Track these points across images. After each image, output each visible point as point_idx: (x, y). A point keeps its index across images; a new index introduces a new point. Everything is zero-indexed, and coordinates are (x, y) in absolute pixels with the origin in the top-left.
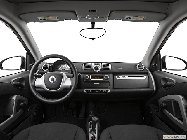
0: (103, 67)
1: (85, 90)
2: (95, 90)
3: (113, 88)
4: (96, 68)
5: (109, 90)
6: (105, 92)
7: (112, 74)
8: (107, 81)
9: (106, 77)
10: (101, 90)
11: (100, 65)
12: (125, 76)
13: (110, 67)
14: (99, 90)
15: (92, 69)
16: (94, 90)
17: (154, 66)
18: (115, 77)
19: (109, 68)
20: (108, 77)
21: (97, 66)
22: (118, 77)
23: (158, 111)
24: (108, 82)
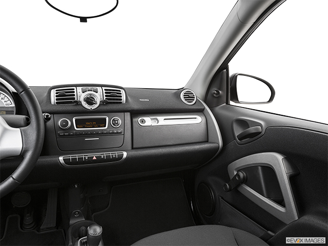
0: (106, 96)
1: (61, 159)
2: (90, 155)
3: (133, 148)
4: (90, 101)
5: (125, 154)
6: (114, 159)
7: (129, 114)
8: (117, 133)
9: (115, 122)
10: (104, 155)
11: (99, 91)
12: (159, 118)
13: (124, 98)
14: (98, 154)
15: (78, 103)
16: (85, 156)
17: (215, 95)
18: (134, 120)
19: (121, 100)
20: (120, 122)
21: (90, 95)
22: (143, 121)
23: (230, 190)
24: (121, 133)
